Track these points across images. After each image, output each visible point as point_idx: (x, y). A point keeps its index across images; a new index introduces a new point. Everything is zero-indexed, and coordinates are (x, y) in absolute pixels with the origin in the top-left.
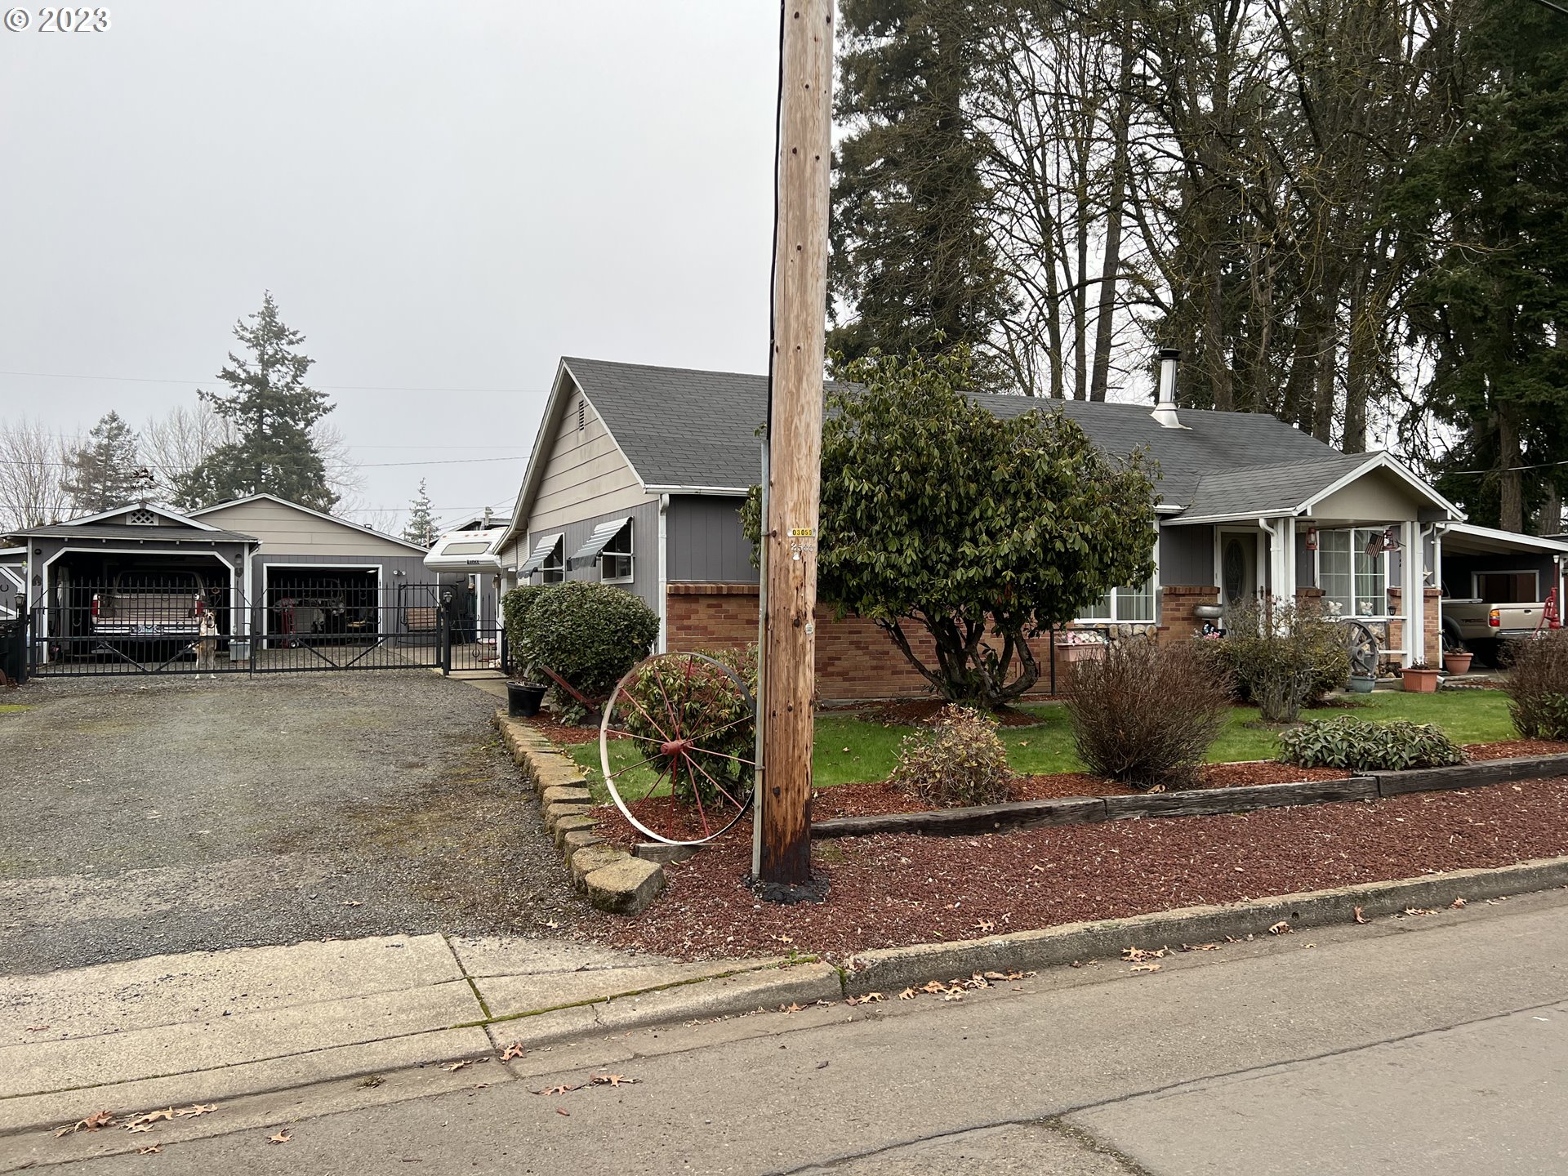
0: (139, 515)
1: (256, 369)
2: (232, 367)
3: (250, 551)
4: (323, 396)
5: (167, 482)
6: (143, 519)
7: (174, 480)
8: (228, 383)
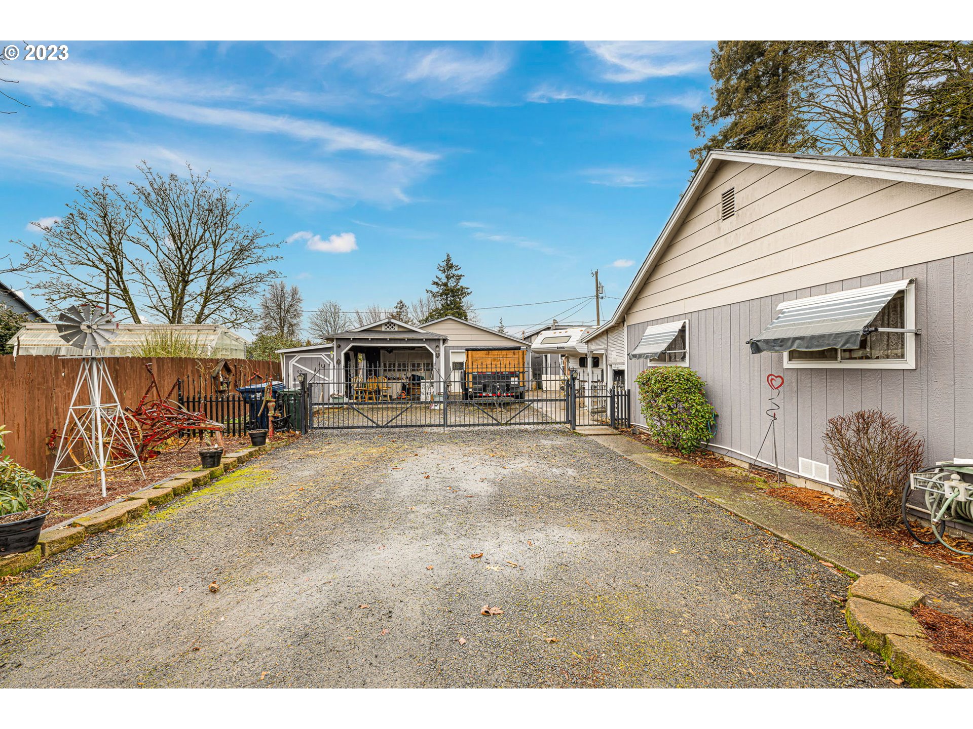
0: (388, 325)
1: (445, 280)
2: (437, 280)
3: (444, 343)
4: (467, 289)
5: (418, 323)
6: (390, 327)
7: (420, 322)
8: (435, 286)
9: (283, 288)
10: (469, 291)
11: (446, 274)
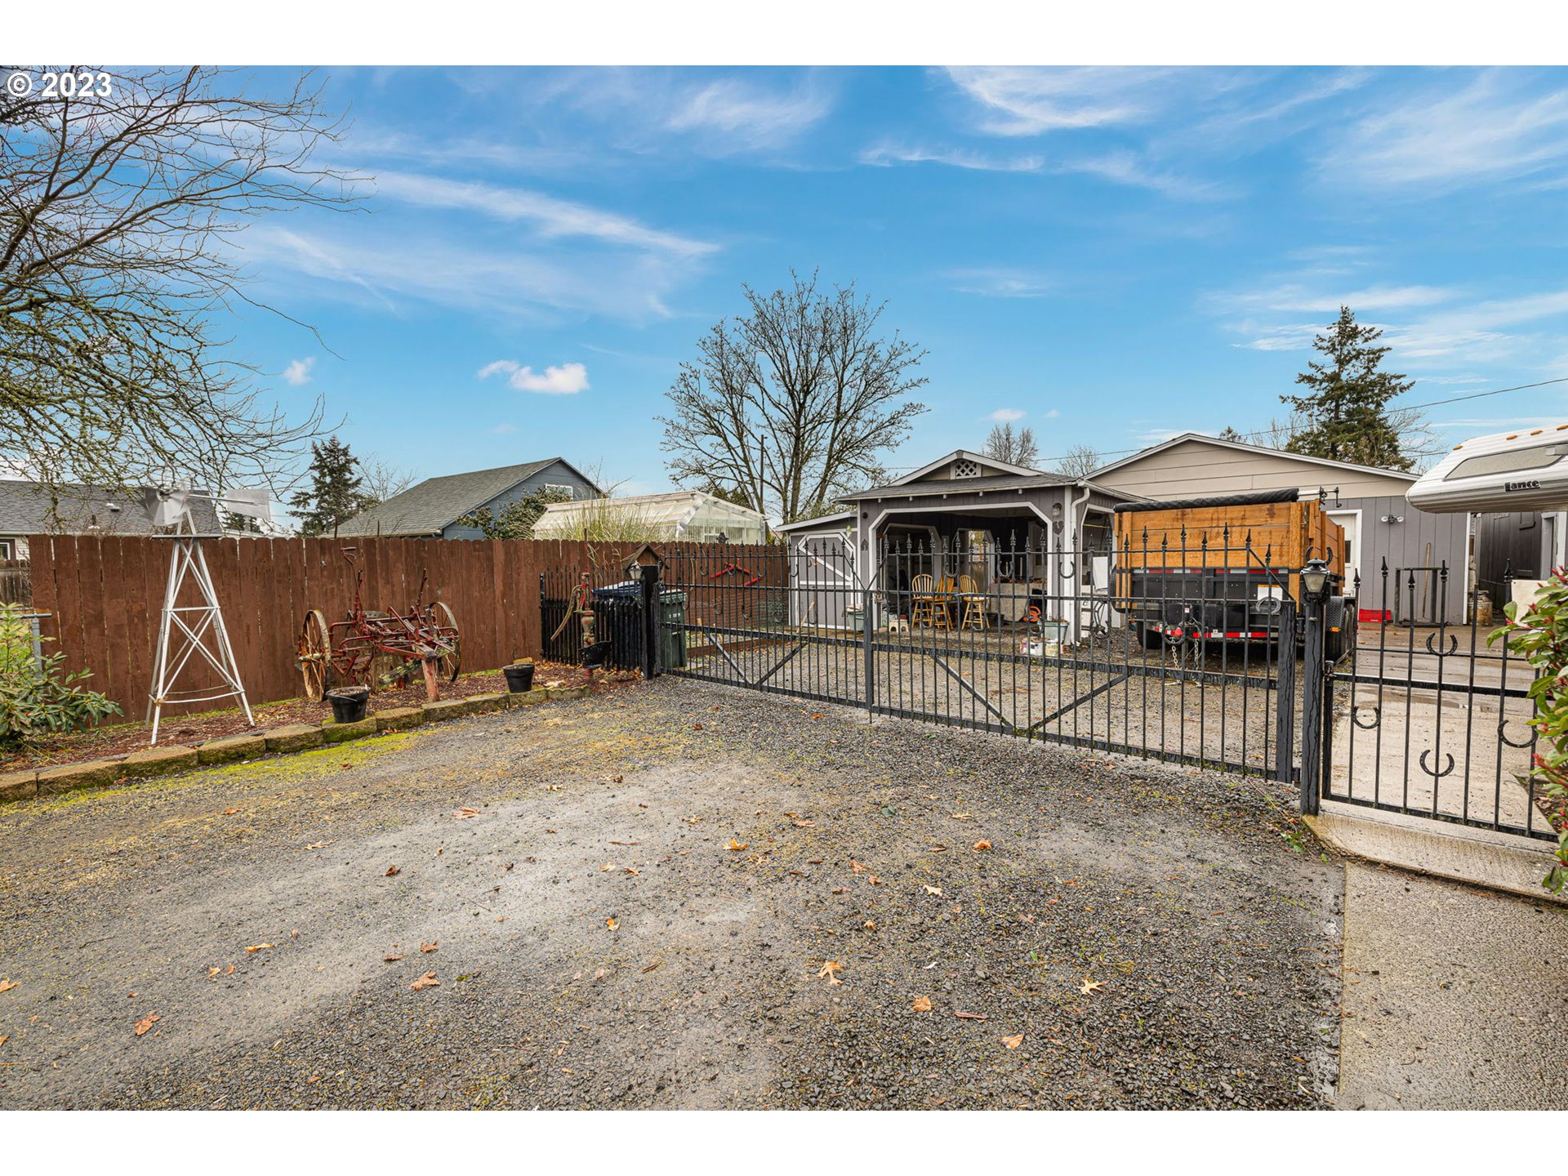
0: (963, 467)
2: (1311, 372)
6: (967, 471)
9: (1008, 435)
10: (1405, 382)
11: (1337, 353)
